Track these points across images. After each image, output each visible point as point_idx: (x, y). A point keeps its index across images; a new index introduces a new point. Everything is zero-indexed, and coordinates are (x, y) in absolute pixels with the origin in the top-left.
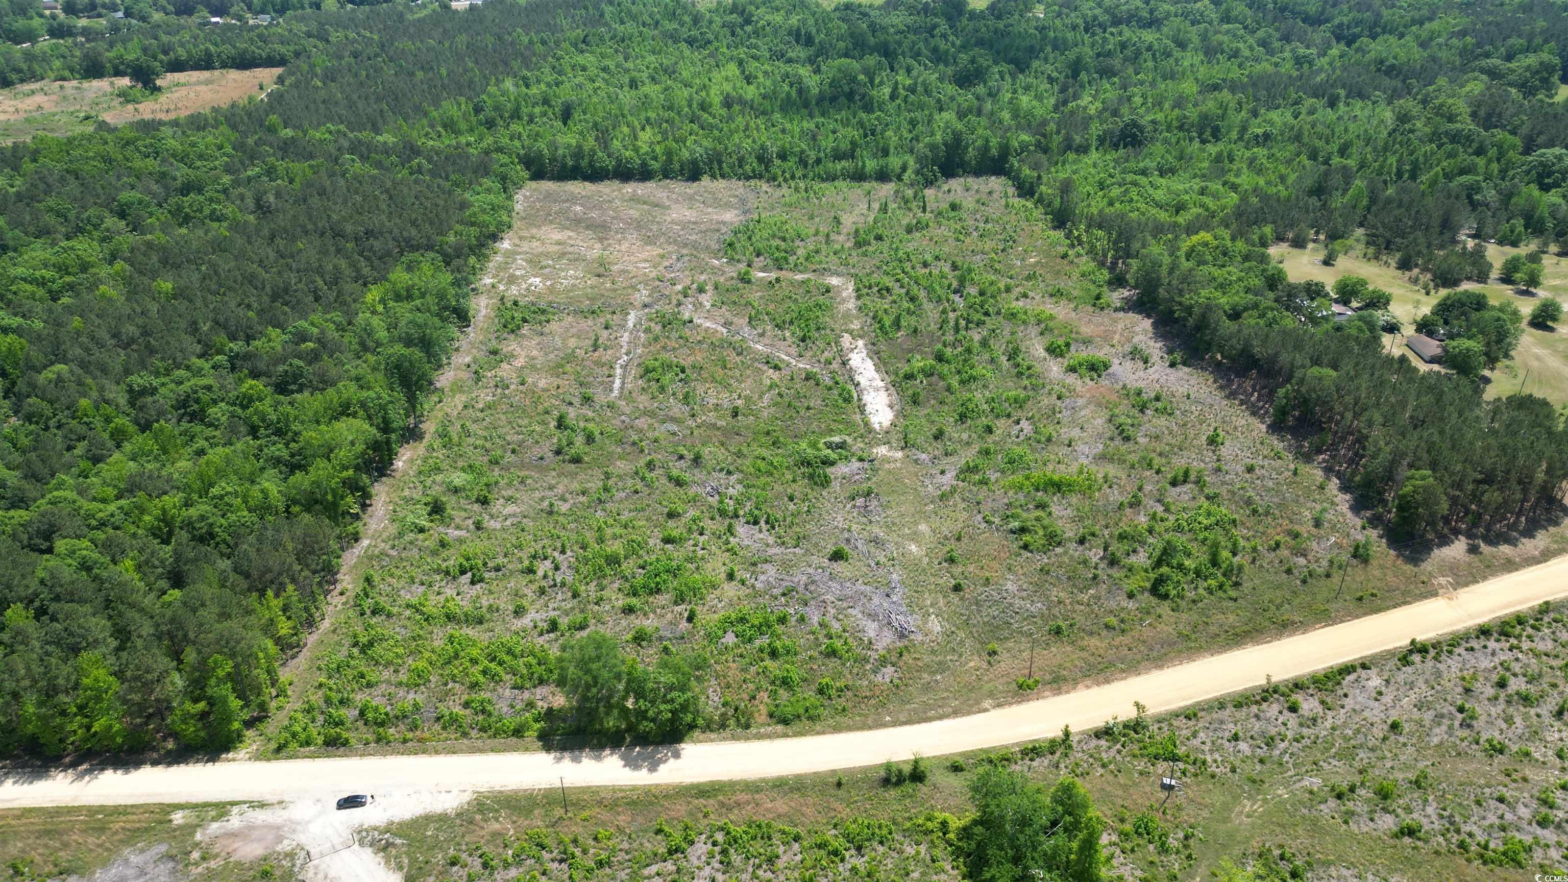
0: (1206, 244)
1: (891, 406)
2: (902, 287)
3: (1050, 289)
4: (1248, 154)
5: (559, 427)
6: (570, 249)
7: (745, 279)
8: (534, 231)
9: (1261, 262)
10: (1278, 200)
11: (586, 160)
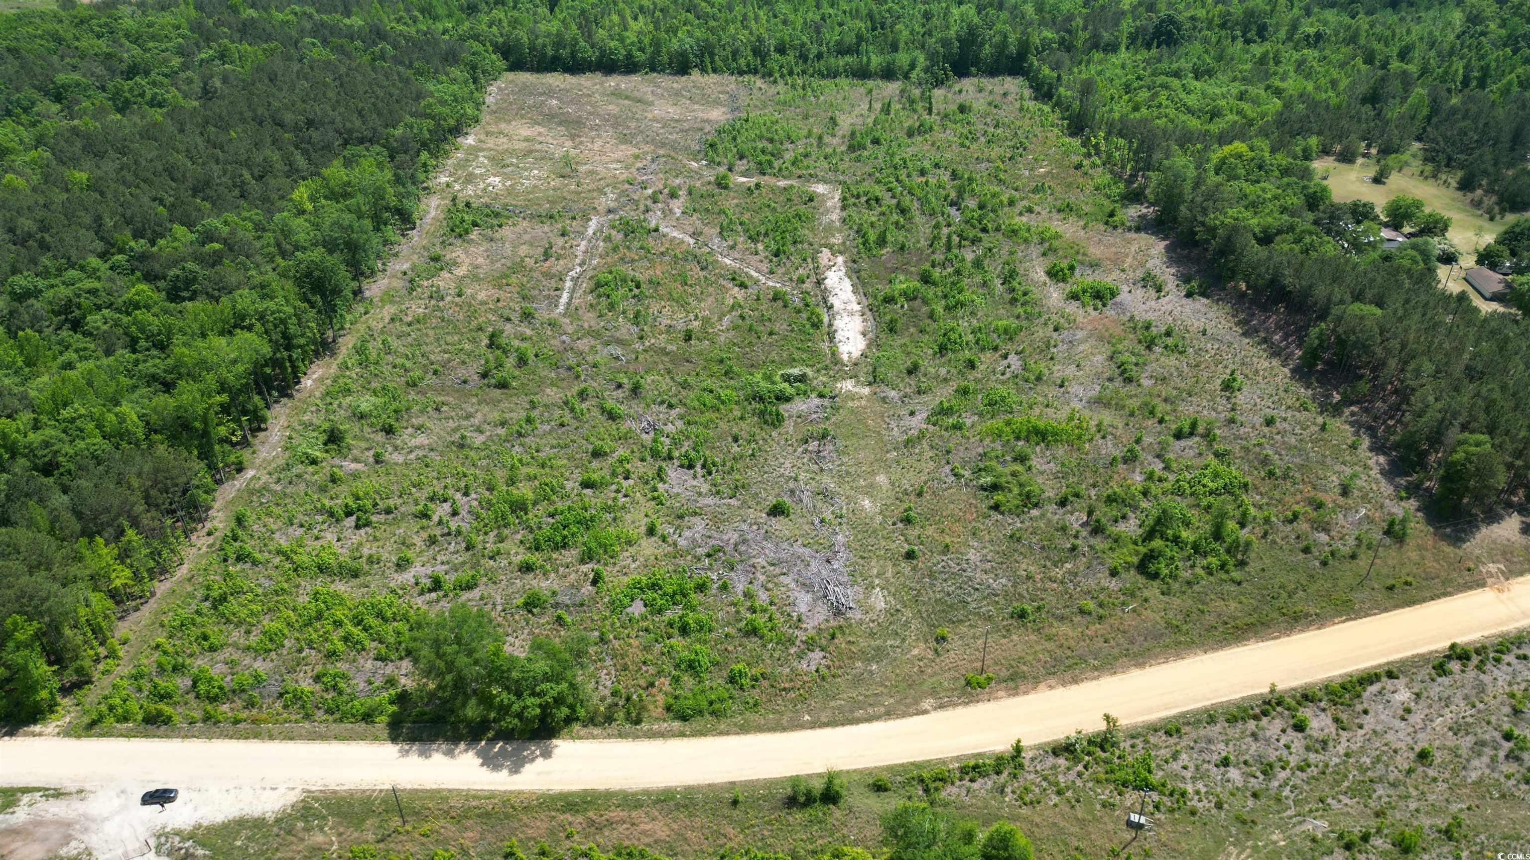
0: (1240, 156)
1: (864, 334)
2: (893, 197)
3: (1058, 204)
4: (1296, 56)
5: (490, 346)
6: (538, 147)
7: (721, 184)
8: (503, 126)
9: (1302, 178)
10: (1327, 107)
11: (568, 50)
